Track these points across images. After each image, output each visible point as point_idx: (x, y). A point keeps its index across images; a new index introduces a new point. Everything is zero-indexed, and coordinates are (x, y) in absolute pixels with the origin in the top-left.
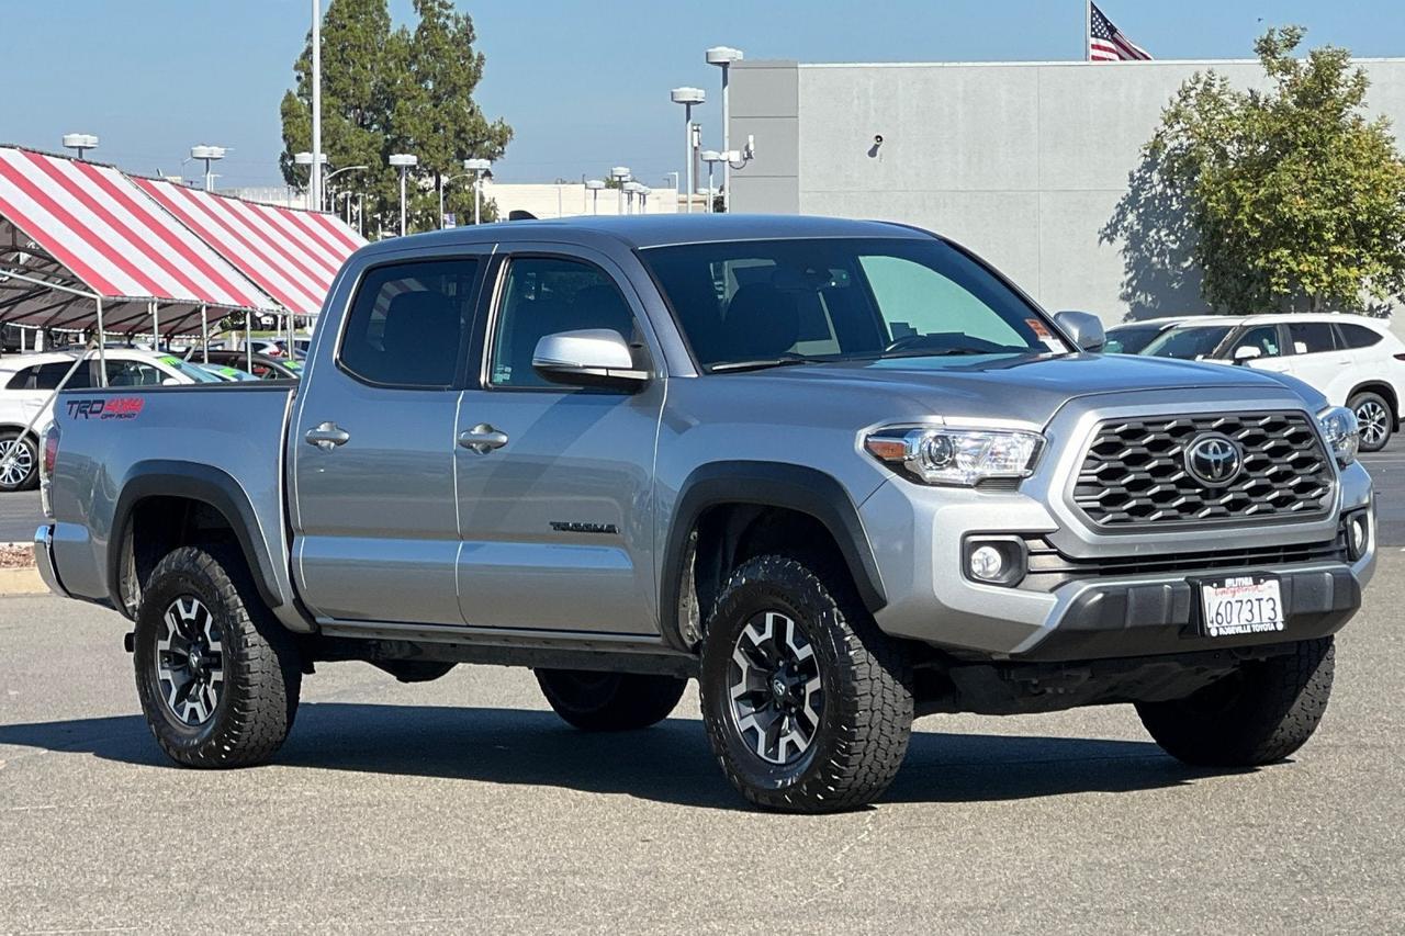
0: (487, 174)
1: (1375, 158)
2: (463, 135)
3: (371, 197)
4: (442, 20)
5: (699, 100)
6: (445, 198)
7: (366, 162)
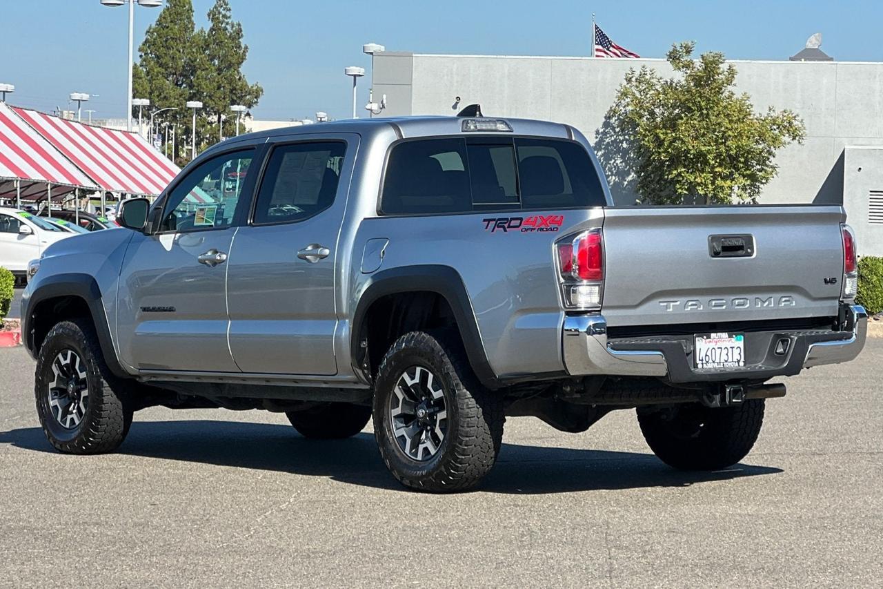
0: (248, 114)
1: (741, 117)
2: (234, 92)
3: (181, 126)
4: (224, 25)
5: (361, 74)
6: (223, 128)
7: (178, 105)
